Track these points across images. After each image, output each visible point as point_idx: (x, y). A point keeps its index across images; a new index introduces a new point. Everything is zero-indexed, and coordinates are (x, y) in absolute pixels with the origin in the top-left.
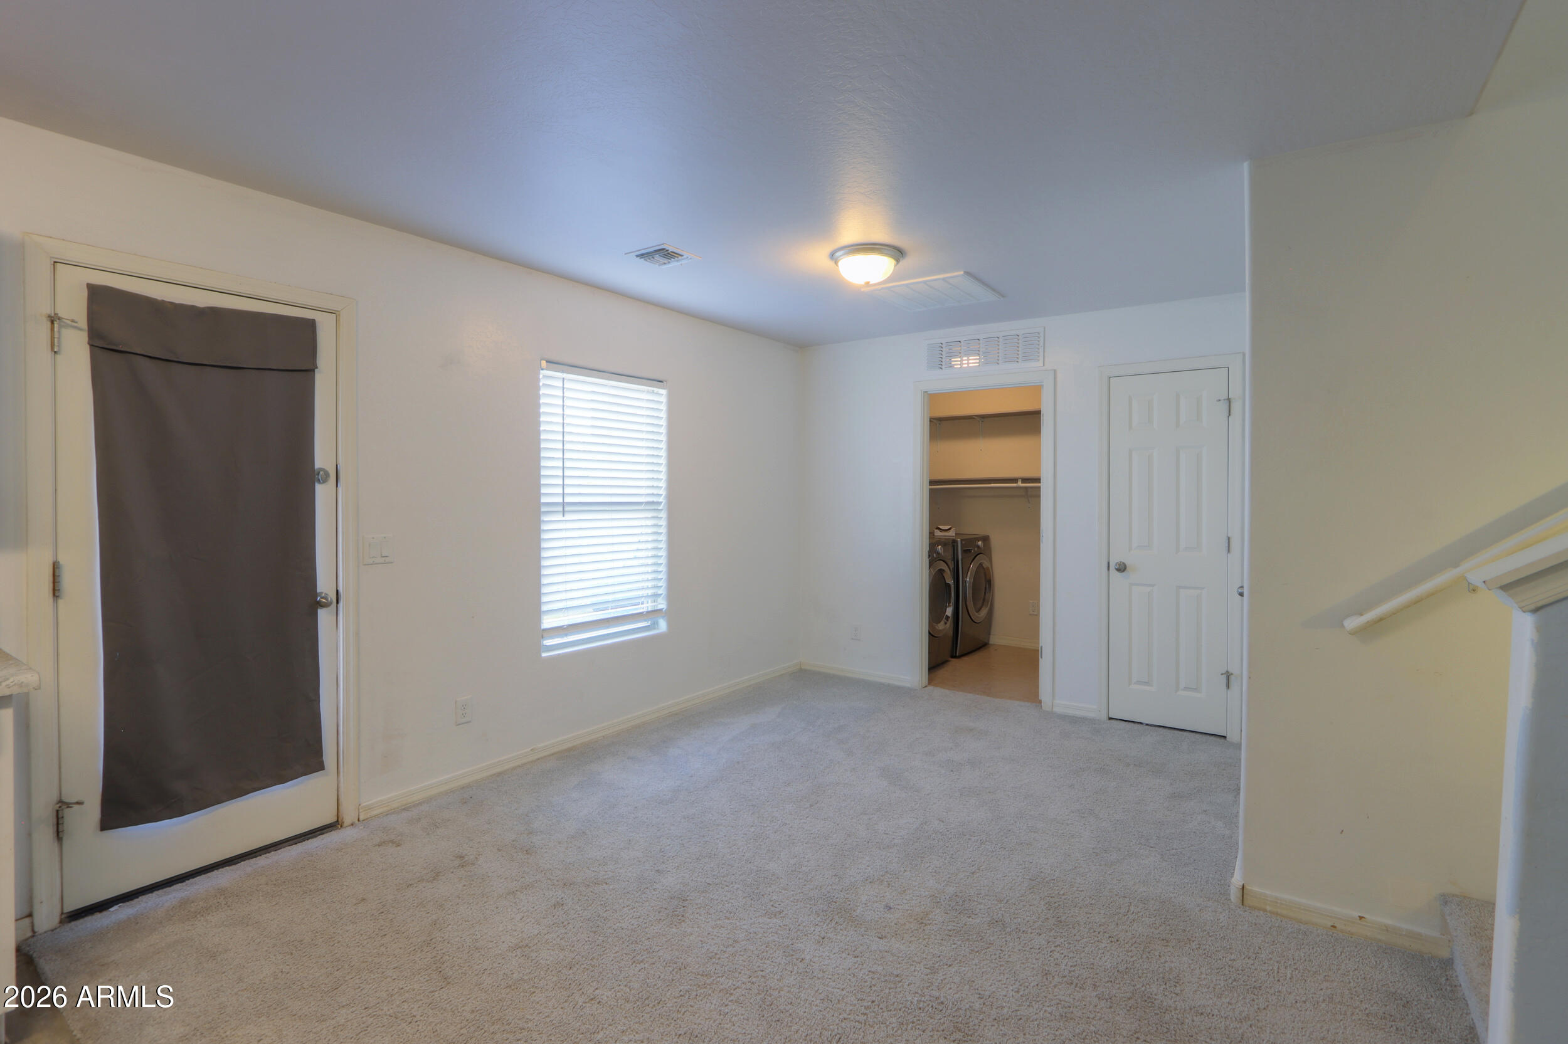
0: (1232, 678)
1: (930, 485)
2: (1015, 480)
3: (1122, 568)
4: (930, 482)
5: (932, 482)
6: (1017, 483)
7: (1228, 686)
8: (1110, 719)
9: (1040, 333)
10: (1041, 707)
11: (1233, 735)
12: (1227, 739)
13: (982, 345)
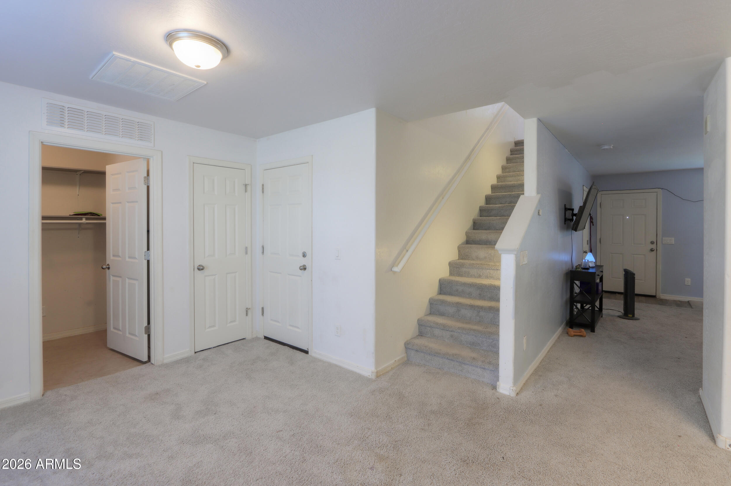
0: (249, 310)
1: (42, 220)
3: (201, 268)
4: (42, 217)
7: (247, 315)
8: (195, 353)
9: (151, 125)
10: (152, 364)
11: (248, 336)
12: (246, 339)
13: (104, 120)
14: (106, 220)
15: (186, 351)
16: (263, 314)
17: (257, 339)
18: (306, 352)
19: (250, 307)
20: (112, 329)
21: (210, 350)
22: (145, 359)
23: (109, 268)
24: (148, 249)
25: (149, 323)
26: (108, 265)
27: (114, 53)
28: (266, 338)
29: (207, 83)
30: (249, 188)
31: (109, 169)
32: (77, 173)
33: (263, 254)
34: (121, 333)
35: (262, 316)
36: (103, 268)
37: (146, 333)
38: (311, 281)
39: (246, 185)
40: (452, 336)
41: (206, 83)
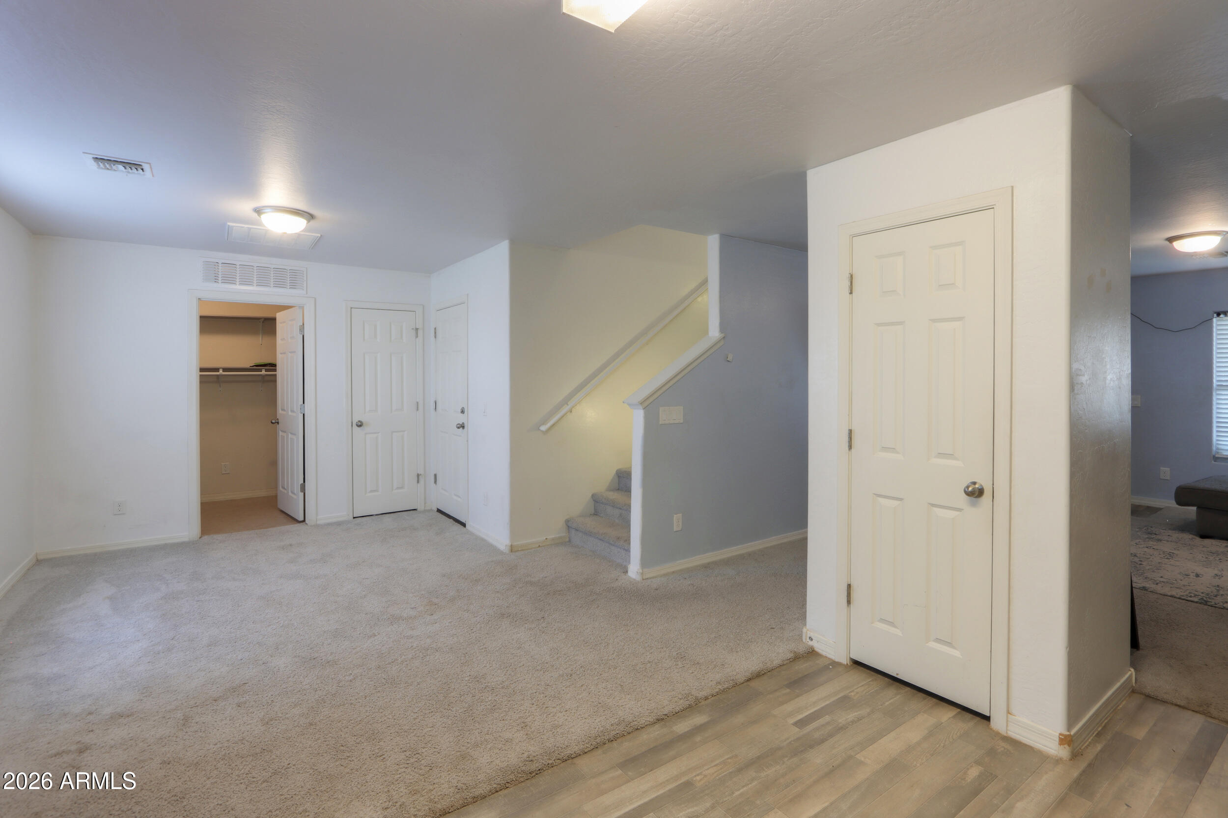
0: (420, 477)
1: (200, 372)
2: (217, 370)
3: (360, 425)
4: (200, 369)
5: (202, 370)
6: (219, 372)
7: (418, 482)
8: (354, 518)
9: (303, 272)
10: (306, 524)
11: (420, 507)
12: (418, 510)
13: (255, 271)
14: (276, 371)
15: (343, 514)
16: (435, 482)
17: (431, 510)
18: (464, 525)
19: (421, 473)
20: (281, 489)
21: (372, 517)
22: (301, 519)
23: (278, 423)
24: (304, 403)
25: (304, 482)
26: (278, 419)
27: (228, 224)
28: (439, 511)
29: (321, 236)
30: (420, 332)
31: (280, 316)
32: (260, 321)
33: (436, 411)
34: (286, 491)
35: (435, 485)
36: (272, 423)
37: (301, 491)
38: (467, 441)
39: (417, 329)
40: (621, 515)
41: (319, 235)
